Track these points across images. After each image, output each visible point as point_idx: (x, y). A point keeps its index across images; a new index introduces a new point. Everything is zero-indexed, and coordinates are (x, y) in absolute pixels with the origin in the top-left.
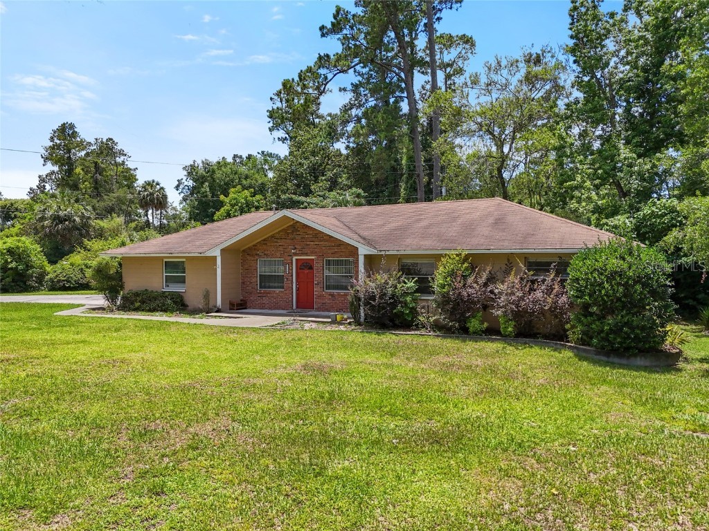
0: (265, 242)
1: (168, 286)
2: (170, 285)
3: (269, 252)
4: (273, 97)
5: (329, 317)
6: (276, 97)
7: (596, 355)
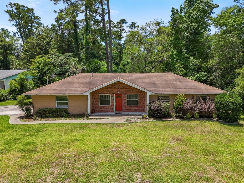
0: (103, 89)
1: (58, 106)
2: (59, 106)
3: (104, 92)
4: (8, 5)
6: (9, 6)
7: (225, 122)
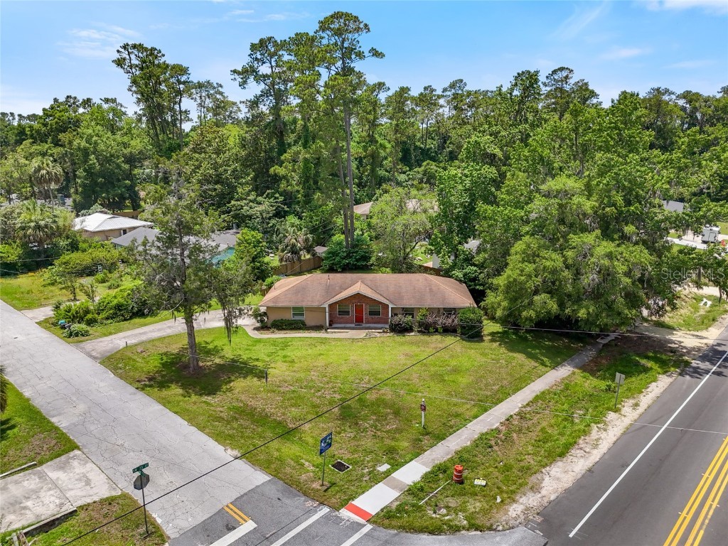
1: (294, 317)
5: (380, 329)
